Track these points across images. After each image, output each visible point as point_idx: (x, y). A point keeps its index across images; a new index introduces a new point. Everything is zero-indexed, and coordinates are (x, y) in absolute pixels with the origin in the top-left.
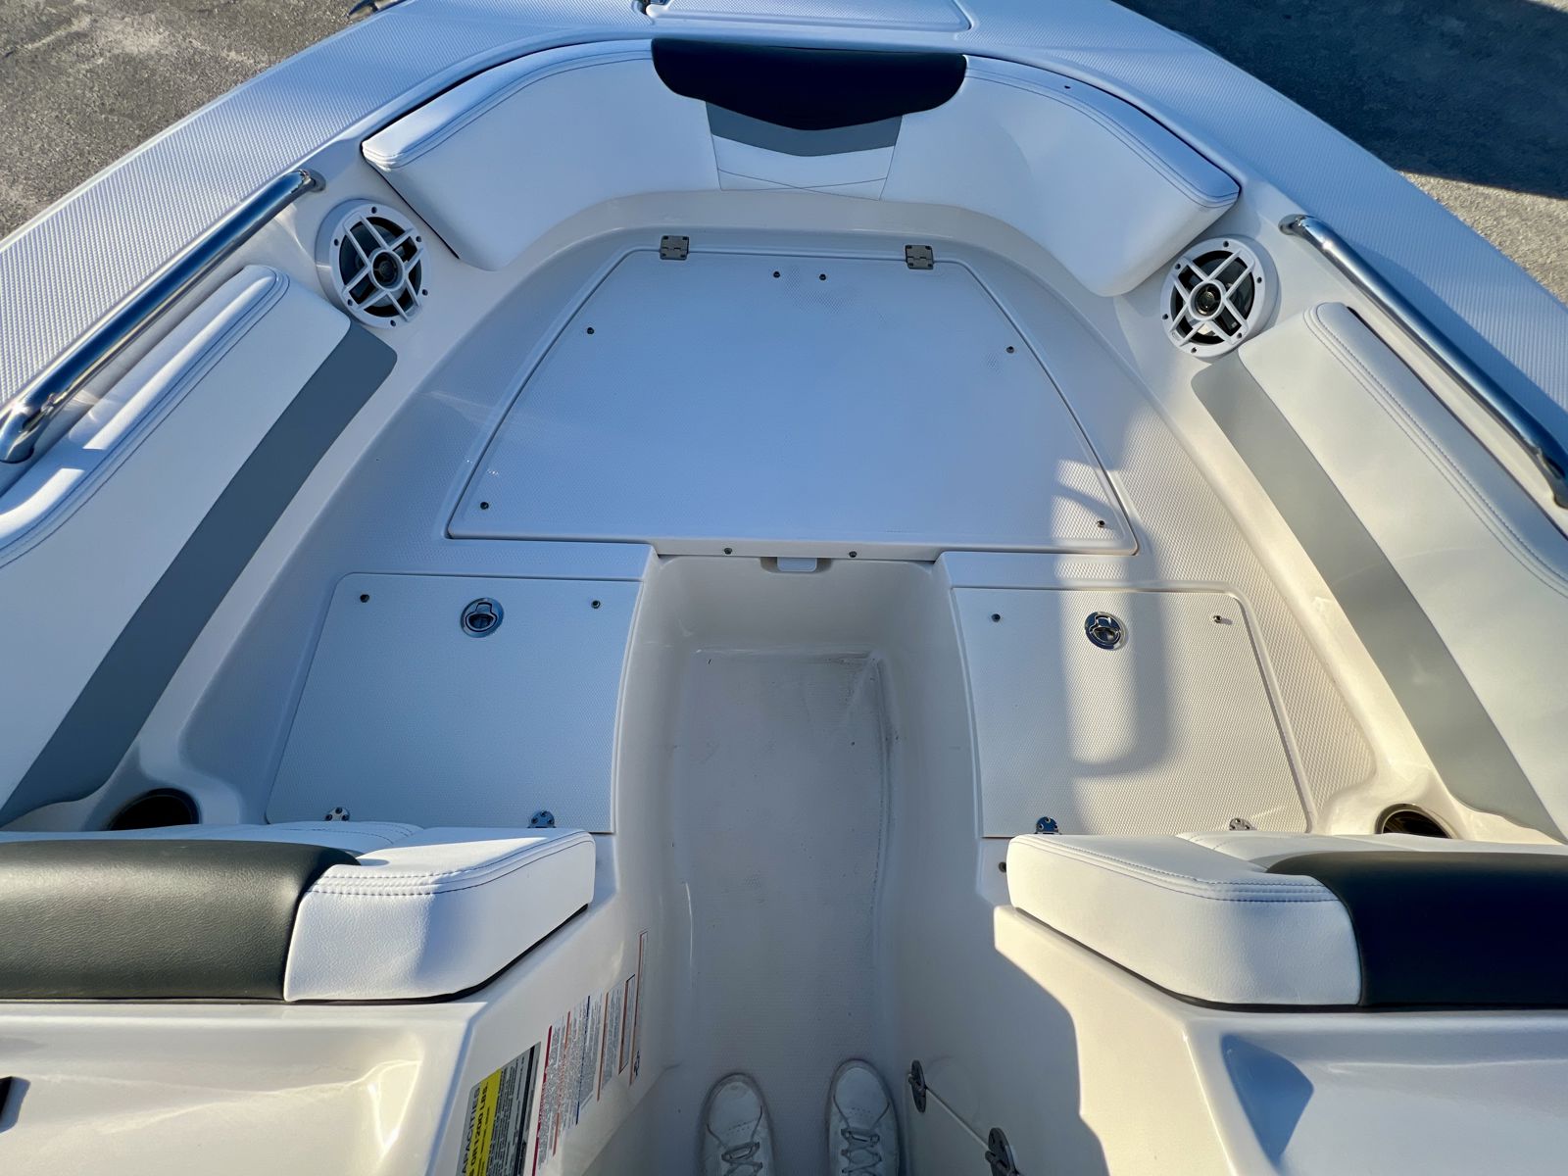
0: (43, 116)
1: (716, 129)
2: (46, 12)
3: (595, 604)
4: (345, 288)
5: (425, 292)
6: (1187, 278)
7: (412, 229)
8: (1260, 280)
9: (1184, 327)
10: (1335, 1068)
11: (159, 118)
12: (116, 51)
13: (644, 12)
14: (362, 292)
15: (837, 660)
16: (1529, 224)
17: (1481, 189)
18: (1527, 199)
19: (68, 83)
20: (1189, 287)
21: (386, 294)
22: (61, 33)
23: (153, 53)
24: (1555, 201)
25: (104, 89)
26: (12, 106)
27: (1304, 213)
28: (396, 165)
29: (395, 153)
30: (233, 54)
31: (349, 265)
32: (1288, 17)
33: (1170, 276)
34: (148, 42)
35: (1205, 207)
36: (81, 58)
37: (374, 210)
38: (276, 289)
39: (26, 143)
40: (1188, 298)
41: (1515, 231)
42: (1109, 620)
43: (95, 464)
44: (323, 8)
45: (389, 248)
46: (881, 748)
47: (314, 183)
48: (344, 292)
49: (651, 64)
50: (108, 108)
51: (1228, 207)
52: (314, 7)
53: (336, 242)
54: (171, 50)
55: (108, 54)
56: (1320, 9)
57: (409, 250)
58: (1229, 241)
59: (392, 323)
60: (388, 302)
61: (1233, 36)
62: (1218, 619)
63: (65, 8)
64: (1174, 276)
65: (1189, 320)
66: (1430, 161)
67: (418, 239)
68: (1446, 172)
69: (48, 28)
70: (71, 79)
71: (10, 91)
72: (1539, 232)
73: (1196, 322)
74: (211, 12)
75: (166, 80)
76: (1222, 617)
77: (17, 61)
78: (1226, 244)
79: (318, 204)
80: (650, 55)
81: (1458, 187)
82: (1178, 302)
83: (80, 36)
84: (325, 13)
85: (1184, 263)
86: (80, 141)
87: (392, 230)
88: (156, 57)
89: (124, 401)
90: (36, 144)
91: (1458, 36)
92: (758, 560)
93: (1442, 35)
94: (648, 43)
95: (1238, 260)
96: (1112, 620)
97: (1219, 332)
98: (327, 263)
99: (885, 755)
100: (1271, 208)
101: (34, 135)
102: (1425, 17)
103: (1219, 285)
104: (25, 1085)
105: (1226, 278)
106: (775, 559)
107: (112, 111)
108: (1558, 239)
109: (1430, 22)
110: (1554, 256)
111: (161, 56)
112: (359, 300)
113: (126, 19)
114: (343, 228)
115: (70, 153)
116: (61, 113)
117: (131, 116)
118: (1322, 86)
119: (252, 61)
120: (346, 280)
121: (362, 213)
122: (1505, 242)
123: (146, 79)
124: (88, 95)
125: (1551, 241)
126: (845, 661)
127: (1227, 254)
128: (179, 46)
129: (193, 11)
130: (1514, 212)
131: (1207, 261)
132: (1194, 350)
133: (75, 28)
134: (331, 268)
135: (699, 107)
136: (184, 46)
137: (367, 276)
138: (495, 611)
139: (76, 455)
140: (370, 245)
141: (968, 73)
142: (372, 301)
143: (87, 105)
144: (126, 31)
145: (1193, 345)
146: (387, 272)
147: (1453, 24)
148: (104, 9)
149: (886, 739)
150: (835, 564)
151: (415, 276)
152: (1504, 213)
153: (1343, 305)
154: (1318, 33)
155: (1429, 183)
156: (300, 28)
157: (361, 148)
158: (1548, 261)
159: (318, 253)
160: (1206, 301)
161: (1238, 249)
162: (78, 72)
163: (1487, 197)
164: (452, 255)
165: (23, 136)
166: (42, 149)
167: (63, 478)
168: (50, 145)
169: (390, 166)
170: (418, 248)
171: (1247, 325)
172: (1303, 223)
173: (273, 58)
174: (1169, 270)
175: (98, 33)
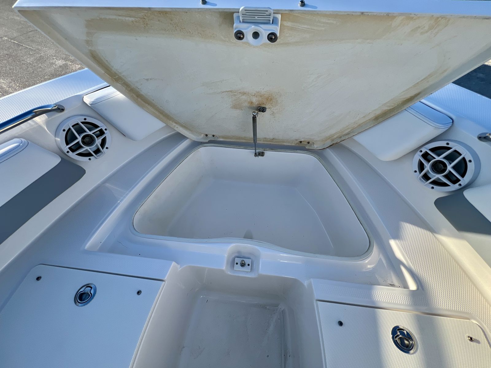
3: (139, 293)
4: (66, 147)
5: (107, 148)
6: (427, 157)
7: (103, 126)
8: (470, 161)
9: (427, 177)
14: (75, 148)
21: (87, 149)
28: (92, 104)
29: (93, 100)
33: (416, 155)
35: (435, 127)
37: (85, 119)
42: (405, 332)
45: (90, 133)
47: (58, 109)
51: (448, 128)
53: (64, 130)
57: (100, 133)
58: (450, 142)
59: (89, 159)
60: (88, 152)
62: (471, 339)
64: (419, 155)
67: (106, 129)
73: (435, 176)
76: (473, 337)
78: (448, 144)
85: (424, 150)
87: (93, 126)
95: (456, 151)
96: (407, 332)
97: (447, 182)
98: (58, 138)
99: (283, 365)
103: (445, 161)
105: (449, 158)
112: (73, 151)
114: (68, 125)
120: (67, 144)
121: (78, 120)
126: (268, 307)
127: (449, 148)
131: (437, 150)
132: (433, 188)
137: (78, 142)
138: (92, 292)
140: (81, 131)
142: (79, 151)
145: (431, 185)
146: (88, 141)
151: (103, 142)
157: (82, 98)
159: (56, 134)
160: (439, 168)
161: (455, 146)
164: (122, 135)
169: (90, 104)
170: (105, 132)
171: (464, 181)
174: (416, 152)
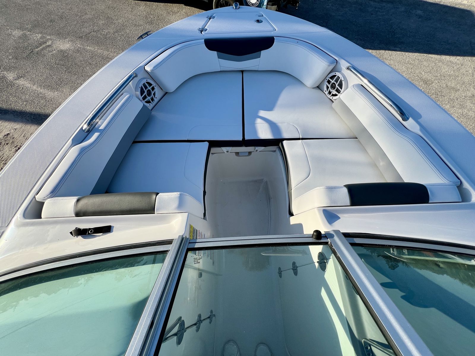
0: (41, 67)
1: (219, 57)
2: (40, 41)
5: (156, 98)
6: (329, 82)
7: (154, 84)
8: (343, 81)
9: (330, 93)
10: (346, 215)
11: (70, 65)
12: (58, 49)
13: (202, 33)
14: (144, 98)
15: (256, 181)
16: (445, 64)
17: (430, 55)
18: (444, 57)
19: (47, 58)
20: (329, 84)
21: (149, 98)
22: (44, 46)
23: (68, 49)
24: (451, 57)
25: (56, 59)
26: (33, 65)
27: (350, 65)
28: (152, 71)
29: (152, 68)
30: (88, 47)
31: (142, 92)
32: (372, 14)
33: (325, 82)
34: (66, 46)
35: (329, 66)
36: (49, 52)
37: (147, 80)
38: (131, 97)
39: (37, 74)
40: (329, 86)
41: (441, 66)
43: (102, 132)
44: (111, 34)
45: (150, 88)
46: (268, 201)
47: (136, 75)
48: (141, 98)
49: (204, 44)
50: (57, 64)
51: (335, 65)
52: (109, 33)
53: (140, 87)
54: (72, 48)
55: (56, 50)
56: (381, 11)
57: (153, 89)
58: (336, 73)
59: (150, 105)
60: (149, 100)
61: (357, 20)
63: (45, 39)
65: (331, 91)
66: (415, 49)
67: (155, 86)
68: (420, 52)
69: (41, 45)
70: (47, 57)
71: (32, 61)
72: (448, 66)
73: (332, 91)
74: (82, 37)
75: (72, 55)
77: (33, 54)
78: (335, 73)
79: (136, 80)
80: (204, 43)
81: (423, 56)
82: (328, 87)
83: (49, 46)
84: (111, 35)
85: (328, 78)
86: (51, 72)
87: (150, 84)
88: (69, 50)
89: (105, 120)
90: (39, 74)
91: (421, 15)
92: (234, 154)
93: (416, 15)
94: (203, 40)
95: (338, 77)
97: (337, 93)
99: (269, 203)
100: (344, 64)
101: (39, 72)
102: (411, 11)
103: (335, 83)
104: (113, 227)
105: (336, 81)
106: (238, 153)
107: (58, 64)
108: (453, 67)
109: (412, 12)
110: (452, 72)
111: (70, 49)
112: (144, 100)
113: (60, 41)
114: (141, 85)
115: (48, 76)
116: (45, 66)
117: (63, 65)
118: (383, 32)
119: (93, 49)
120: (141, 95)
121: (144, 81)
122: (438, 69)
123: (66, 56)
124: (52, 61)
125: (451, 68)
127: (335, 76)
128: (74, 46)
129: (77, 37)
130: (440, 61)
131: (332, 78)
132: (332, 98)
133: (47, 44)
134: (139, 93)
135: (215, 53)
136: (75, 46)
137: (145, 95)
139: (98, 130)
140: (146, 88)
141: (275, 41)
142: (146, 100)
143: (52, 63)
144: (61, 44)
145: (332, 97)
146: (149, 93)
147: (419, 12)
148: (55, 39)
149: (269, 199)
150: (252, 153)
151: (154, 94)
152: (437, 62)
153: (359, 84)
154: (380, 17)
155: (415, 55)
156: (105, 39)
157: (144, 67)
158: (451, 74)
159: (136, 90)
160: (333, 87)
161: (338, 74)
162: (49, 55)
163: (432, 58)
164: (161, 90)
165: (36, 72)
166: (41, 75)
167: (96, 135)
168: (43, 74)
169: (151, 71)
170: (155, 88)
171: (342, 91)
172: (350, 67)
173: (99, 47)
174: (325, 80)
175: (53, 45)
